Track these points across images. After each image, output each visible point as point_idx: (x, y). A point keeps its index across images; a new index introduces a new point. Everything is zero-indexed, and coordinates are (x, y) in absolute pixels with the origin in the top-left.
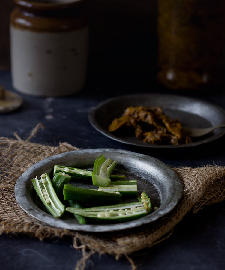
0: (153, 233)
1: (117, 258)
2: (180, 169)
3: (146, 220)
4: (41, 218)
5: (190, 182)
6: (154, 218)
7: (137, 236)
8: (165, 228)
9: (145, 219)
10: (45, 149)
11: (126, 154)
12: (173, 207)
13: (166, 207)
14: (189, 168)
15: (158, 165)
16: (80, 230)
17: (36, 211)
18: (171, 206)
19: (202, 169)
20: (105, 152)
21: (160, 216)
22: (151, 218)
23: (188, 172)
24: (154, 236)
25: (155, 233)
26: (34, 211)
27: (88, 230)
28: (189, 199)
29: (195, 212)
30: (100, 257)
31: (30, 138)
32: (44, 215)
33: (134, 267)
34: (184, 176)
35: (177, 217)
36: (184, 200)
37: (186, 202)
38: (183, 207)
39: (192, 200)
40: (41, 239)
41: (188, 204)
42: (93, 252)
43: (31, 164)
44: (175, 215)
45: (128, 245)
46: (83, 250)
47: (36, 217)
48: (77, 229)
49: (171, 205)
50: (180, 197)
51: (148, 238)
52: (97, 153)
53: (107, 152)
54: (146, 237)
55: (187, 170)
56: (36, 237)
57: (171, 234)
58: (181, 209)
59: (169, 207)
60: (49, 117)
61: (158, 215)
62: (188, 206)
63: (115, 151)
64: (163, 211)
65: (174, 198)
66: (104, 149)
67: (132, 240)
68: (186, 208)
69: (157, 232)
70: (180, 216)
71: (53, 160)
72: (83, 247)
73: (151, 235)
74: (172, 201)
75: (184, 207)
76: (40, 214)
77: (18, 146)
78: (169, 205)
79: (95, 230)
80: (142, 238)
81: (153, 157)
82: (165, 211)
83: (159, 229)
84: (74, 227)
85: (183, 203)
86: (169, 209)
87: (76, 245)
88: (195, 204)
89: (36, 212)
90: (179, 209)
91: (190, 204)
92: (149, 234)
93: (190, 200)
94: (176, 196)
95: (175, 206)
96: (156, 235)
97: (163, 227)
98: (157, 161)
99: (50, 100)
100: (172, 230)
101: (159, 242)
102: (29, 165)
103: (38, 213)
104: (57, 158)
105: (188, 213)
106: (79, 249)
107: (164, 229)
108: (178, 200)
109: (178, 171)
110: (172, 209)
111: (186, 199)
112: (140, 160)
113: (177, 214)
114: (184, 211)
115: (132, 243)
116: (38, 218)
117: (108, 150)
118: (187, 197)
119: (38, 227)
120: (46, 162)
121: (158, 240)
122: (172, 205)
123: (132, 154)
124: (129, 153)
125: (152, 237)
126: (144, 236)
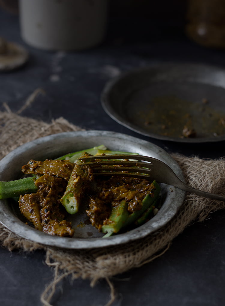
0: (143, 249)
1: (92, 284)
2: (190, 161)
3: (135, 235)
4: (9, 226)
5: (198, 183)
6: (145, 232)
7: (123, 253)
8: (159, 242)
9: (134, 233)
10: (36, 127)
11: (126, 140)
12: (170, 217)
13: (162, 218)
14: (201, 160)
15: (161, 157)
16: (52, 244)
17: (5, 215)
18: (168, 217)
19: (216, 163)
20: (101, 135)
21: (153, 230)
22: (141, 232)
23: (199, 167)
24: (144, 253)
25: (145, 250)
26: (3, 215)
27: (63, 246)
28: (193, 205)
29: (202, 219)
30: (72, 283)
31: (23, 108)
32: (14, 222)
33: (113, 297)
34: (192, 172)
35: (176, 229)
36: (188, 206)
37: (190, 209)
38: (185, 214)
39: (198, 207)
40: (10, 249)
41: (193, 211)
42: (66, 274)
43: (15, 146)
44: (173, 225)
45: (109, 266)
46: (56, 269)
47: (4, 223)
48: (50, 244)
49: (168, 214)
50: (180, 204)
51: (136, 256)
52: (92, 137)
53: (104, 136)
54: (134, 254)
55: (198, 163)
56: (4, 247)
57: (167, 249)
58: (183, 217)
59: (166, 217)
60: (55, 78)
61: (149, 229)
62: (192, 214)
63: (113, 136)
64: (158, 223)
65: (173, 205)
66: (100, 132)
67: (115, 259)
68: (189, 216)
69: (148, 248)
70: (180, 227)
71: (38, 144)
72: (56, 264)
73: (140, 253)
74: (171, 208)
75: (187, 215)
76: (9, 220)
77: (5, 121)
78: (166, 214)
79: (70, 245)
80: (129, 256)
81: (156, 146)
82: (159, 223)
83: (151, 243)
84: (47, 241)
85: (187, 210)
86: (165, 220)
87: (49, 261)
88: (201, 212)
89: (5, 217)
90: (180, 218)
91: (194, 211)
92: (138, 251)
93: (195, 206)
94: (176, 202)
95: (172, 216)
96: (147, 251)
97: (158, 241)
98: (160, 151)
99: (60, 55)
100: (169, 244)
101: (150, 260)
102: (12, 148)
103: (7, 218)
104: (43, 141)
105: (192, 222)
106: (51, 266)
107: (158, 244)
108: (178, 208)
109: (187, 164)
110: (168, 221)
111: (191, 205)
112: (141, 148)
113: (177, 224)
114: (187, 220)
115: (115, 264)
116: (6, 225)
117: (105, 133)
118: (192, 203)
119: (7, 234)
120: (30, 147)
121: (149, 258)
122: (170, 214)
123: (133, 140)
124: (130, 138)
125: (142, 254)
126: (131, 254)
